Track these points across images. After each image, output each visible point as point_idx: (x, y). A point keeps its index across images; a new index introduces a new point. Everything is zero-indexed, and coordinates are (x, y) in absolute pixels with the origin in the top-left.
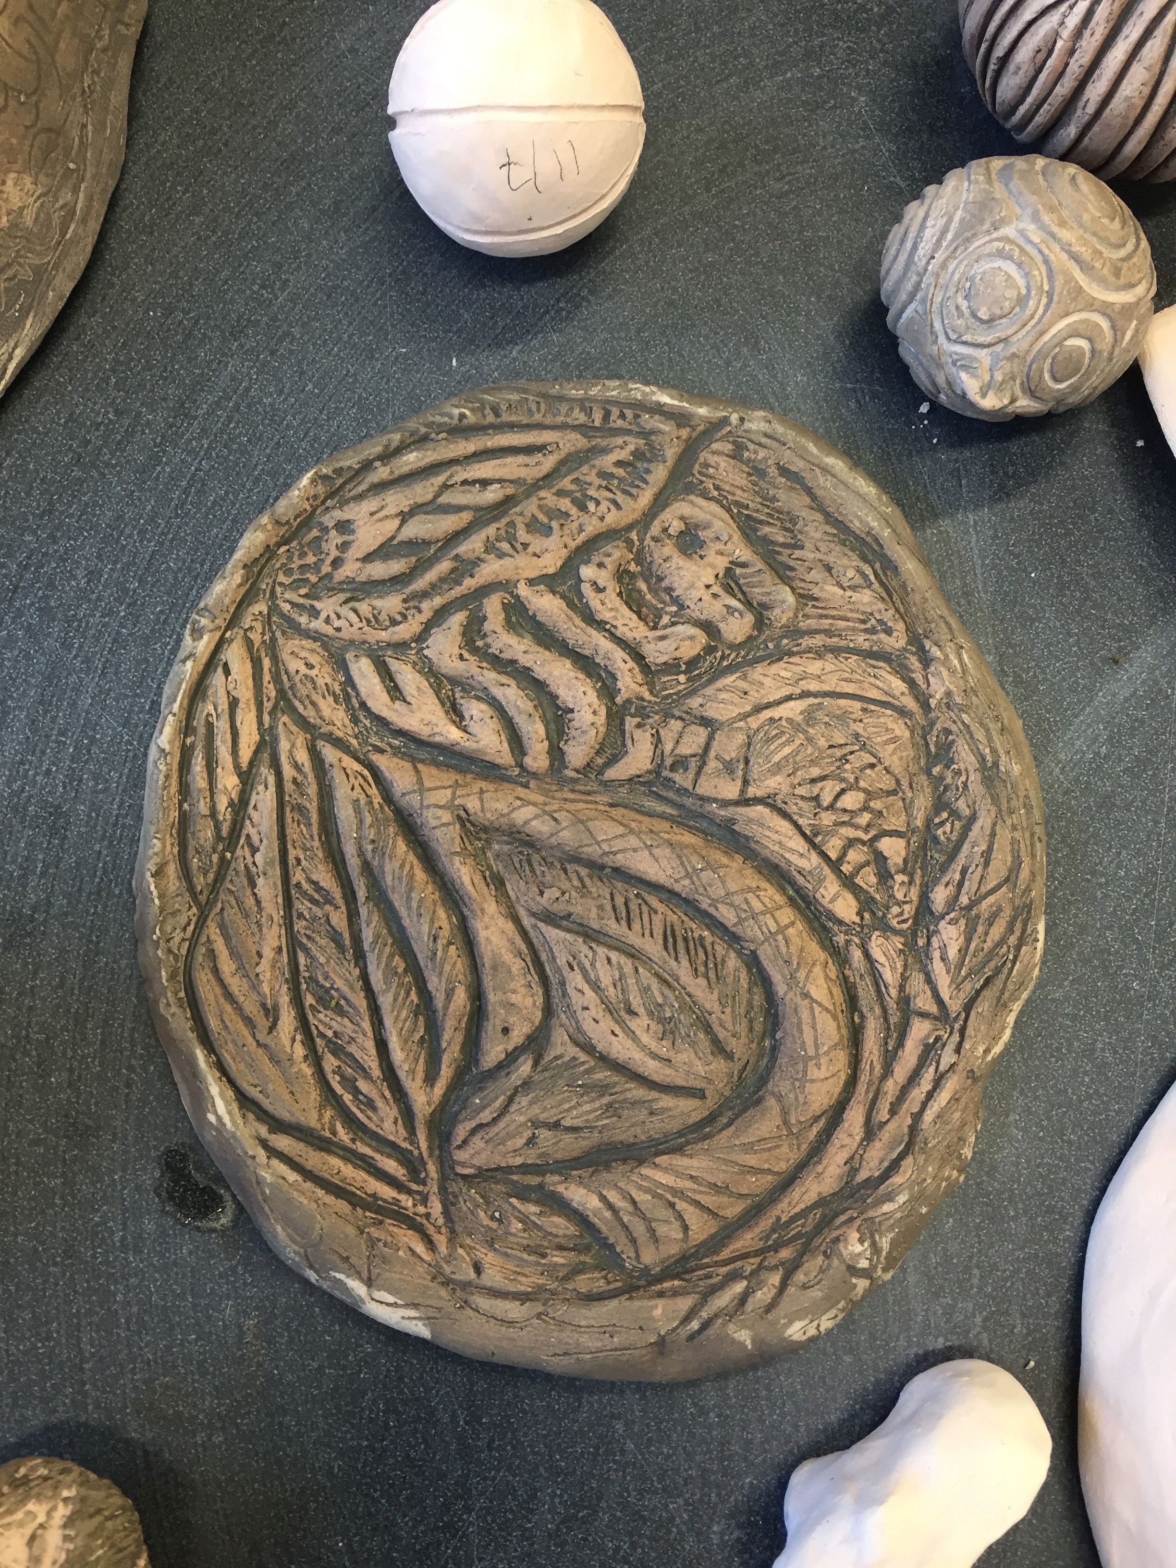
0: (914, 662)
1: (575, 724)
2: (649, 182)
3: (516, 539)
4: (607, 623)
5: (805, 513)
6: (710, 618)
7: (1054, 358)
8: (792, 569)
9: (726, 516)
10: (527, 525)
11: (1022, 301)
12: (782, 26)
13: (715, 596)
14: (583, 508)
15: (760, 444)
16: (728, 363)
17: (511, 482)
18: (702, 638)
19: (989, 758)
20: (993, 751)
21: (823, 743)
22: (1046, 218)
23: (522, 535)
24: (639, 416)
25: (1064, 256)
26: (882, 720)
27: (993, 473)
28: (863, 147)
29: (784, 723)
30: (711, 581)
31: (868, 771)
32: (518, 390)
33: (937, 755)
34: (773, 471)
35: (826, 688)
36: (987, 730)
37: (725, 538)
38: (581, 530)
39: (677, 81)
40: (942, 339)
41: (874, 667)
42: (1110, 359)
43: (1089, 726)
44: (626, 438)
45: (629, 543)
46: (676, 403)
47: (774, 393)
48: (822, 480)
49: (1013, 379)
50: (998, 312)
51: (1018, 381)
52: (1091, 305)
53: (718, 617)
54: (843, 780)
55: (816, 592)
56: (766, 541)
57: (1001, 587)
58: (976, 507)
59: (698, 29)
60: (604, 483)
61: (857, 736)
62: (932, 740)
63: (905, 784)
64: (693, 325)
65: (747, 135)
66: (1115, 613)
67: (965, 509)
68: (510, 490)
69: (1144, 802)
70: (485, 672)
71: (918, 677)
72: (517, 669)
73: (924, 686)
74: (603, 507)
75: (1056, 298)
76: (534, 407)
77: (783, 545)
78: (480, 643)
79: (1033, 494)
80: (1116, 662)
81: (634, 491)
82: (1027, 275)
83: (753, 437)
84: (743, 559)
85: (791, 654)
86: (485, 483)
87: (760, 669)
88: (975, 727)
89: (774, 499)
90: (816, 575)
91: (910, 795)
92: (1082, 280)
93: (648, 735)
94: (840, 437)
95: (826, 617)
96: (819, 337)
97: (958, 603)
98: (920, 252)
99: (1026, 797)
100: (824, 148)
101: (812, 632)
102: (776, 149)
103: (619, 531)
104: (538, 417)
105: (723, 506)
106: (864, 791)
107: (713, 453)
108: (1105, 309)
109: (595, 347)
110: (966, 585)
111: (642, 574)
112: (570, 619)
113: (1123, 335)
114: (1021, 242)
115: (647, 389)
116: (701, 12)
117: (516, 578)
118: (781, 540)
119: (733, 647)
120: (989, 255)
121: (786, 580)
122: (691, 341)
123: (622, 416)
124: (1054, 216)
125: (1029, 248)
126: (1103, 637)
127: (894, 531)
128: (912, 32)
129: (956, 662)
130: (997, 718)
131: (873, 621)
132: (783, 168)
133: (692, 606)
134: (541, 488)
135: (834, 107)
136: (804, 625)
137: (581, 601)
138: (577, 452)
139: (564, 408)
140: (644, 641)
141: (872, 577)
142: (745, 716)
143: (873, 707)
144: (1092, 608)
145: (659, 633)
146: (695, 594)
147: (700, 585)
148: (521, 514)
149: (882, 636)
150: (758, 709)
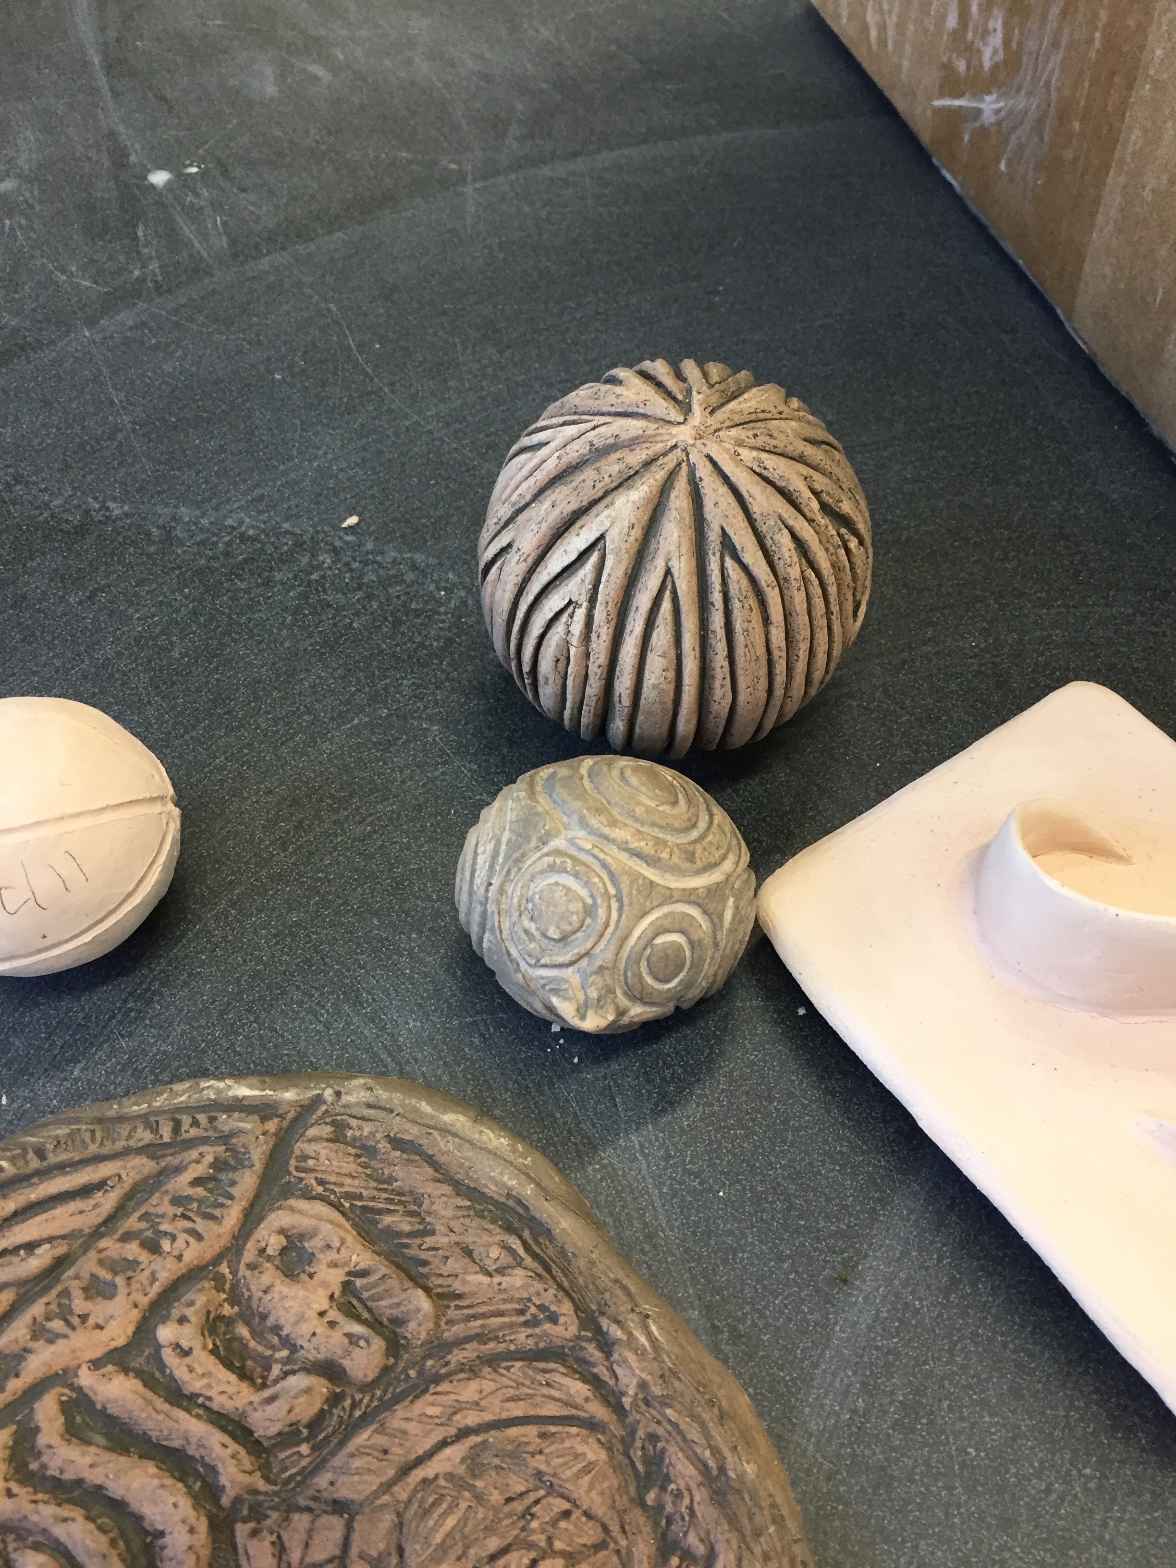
0: (592, 1352)
1: (168, 1552)
2: (219, 855)
3: (71, 1312)
4: (199, 1395)
5: (430, 1188)
6: (329, 1355)
7: (648, 960)
8: (425, 1263)
9: (336, 1215)
10: (85, 1290)
11: (589, 911)
12: (343, 678)
13: (332, 1324)
14: (153, 1247)
15: (363, 1118)
16: (328, 1026)
17: (63, 1237)
18: (322, 1387)
19: (712, 1464)
20: (716, 1451)
21: (496, 1497)
22: (594, 822)
23: (79, 1304)
24: (215, 1118)
25: (624, 856)
26: (567, 1444)
27: (649, 1081)
28: (443, 773)
29: (442, 1482)
30: (325, 1304)
31: (563, 1524)
32: (68, 1122)
33: (648, 1474)
34: (384, 1146)
35: (488, 1417)
36: (703, 1425)
37: (336, 1243)
38: (153, 1278)
39: (240, 750)
40: (523, 966)
41: (545, 1371)
42: (716, 945)
43: (834, 1375)
44: (202, 1149)
45: (219, 1279)
46: (256, 1093)
47: (385, 1047)
48: (442, 1144)
49: (611, 991)
50: (568, 928)
51: (619, 992)
52: (670, 897)
53: (340, 1352)
54: (531, 1546)
55: (457, 1286)
56: (391, 1233)
57: (687, 1218)
58: (638, 1126)
59: (257, 698)
60: (179, 1211)
61: (539, 1474)
62: (637, 1454)
63: (614, 1528)
64: (284, 993)
65: (320, 787)
66: (827, 1218)
67: (626, 1131)
68: (61, 1249)
69: (927, 1464)
70: (41, 1507)
71: (601, 1370)
72: (86, 1491)
73: (612, 1382)
74: (180, 1243)
75: (626, 900)
76: (87, 1137)
77: (411, 1235)
78: (34, 1466)
79: (699, 1097)
80: (845, 1282)
81: (217, 1212)
82: (587, 884)
83: (354, 1111)
84: (362, 1266)
85: (437, 1379)
86: (30, 1247)
87: (400, 1411)
88: (685, 1423)
89: (391, 1179)
90: (454, 1264)
91: (624, 1543)
92: (651, 874)
93: (266, 1543)
94: (467, 1080)
95: (475, 1317)
96: (426, 975)
97: (642, 1251)
98: (478, 881)
99: (773, 1505)
100: (404, 782)
101: (460, 1342)
102: (352, 795)
103: (205, 1267)
104: (93, 1149)
105: (331, 1204)
106: (563, 1554)
107: (310, 1141)
108: (688, 897)
109: (172, 1044)
110: (646, 1225)
111: (240, 1315)
112: (149, 1402)
113: (721, 917)
114: (573, 851)
115: (221, 1085)
116: (259, 682)
117: (77, 1362)
118: (407, 1228)
119: (367, 1387)
120: (542, 872)
121: (419, 1282)
122: (282, 1011)
123: (195, 1123)
124: (602, 818)
125: (583, 857)
126: (821, 1252)
127: (538, 1184)
128: (475, 657)
129: (643, 1339)
130: (711, 1403)
131: (533, 1310)
132: (363, 811)
133: (306, 1345)
134: (102, 1236)
135: (408, 741)
136: (451, 1333)
137: (163, 1372)
138: (145, 1180)
139: (124, 1130)
140: (249, 1409)
141: (521, 1251)
142: (387, 1487)
143: (553, 1429)
144: (800, 1217)
145: (267, 1393)
146: (305, 1329)
147: (311, 1314)
148: (77, 1277)
149: (547, 1326)
150: (406, 1470)
